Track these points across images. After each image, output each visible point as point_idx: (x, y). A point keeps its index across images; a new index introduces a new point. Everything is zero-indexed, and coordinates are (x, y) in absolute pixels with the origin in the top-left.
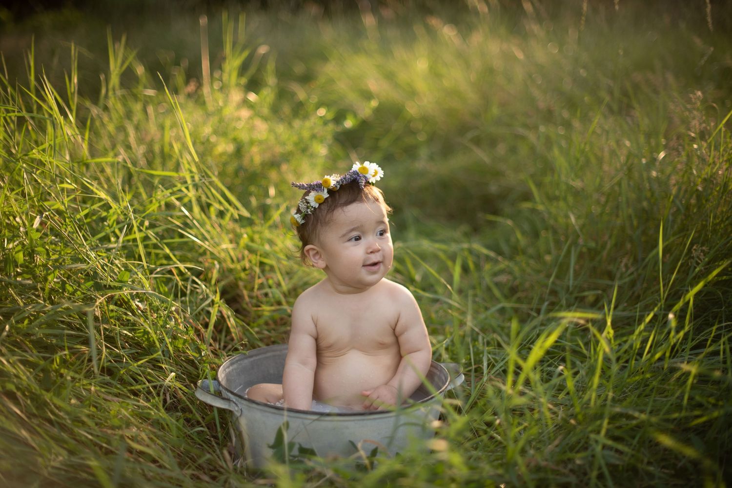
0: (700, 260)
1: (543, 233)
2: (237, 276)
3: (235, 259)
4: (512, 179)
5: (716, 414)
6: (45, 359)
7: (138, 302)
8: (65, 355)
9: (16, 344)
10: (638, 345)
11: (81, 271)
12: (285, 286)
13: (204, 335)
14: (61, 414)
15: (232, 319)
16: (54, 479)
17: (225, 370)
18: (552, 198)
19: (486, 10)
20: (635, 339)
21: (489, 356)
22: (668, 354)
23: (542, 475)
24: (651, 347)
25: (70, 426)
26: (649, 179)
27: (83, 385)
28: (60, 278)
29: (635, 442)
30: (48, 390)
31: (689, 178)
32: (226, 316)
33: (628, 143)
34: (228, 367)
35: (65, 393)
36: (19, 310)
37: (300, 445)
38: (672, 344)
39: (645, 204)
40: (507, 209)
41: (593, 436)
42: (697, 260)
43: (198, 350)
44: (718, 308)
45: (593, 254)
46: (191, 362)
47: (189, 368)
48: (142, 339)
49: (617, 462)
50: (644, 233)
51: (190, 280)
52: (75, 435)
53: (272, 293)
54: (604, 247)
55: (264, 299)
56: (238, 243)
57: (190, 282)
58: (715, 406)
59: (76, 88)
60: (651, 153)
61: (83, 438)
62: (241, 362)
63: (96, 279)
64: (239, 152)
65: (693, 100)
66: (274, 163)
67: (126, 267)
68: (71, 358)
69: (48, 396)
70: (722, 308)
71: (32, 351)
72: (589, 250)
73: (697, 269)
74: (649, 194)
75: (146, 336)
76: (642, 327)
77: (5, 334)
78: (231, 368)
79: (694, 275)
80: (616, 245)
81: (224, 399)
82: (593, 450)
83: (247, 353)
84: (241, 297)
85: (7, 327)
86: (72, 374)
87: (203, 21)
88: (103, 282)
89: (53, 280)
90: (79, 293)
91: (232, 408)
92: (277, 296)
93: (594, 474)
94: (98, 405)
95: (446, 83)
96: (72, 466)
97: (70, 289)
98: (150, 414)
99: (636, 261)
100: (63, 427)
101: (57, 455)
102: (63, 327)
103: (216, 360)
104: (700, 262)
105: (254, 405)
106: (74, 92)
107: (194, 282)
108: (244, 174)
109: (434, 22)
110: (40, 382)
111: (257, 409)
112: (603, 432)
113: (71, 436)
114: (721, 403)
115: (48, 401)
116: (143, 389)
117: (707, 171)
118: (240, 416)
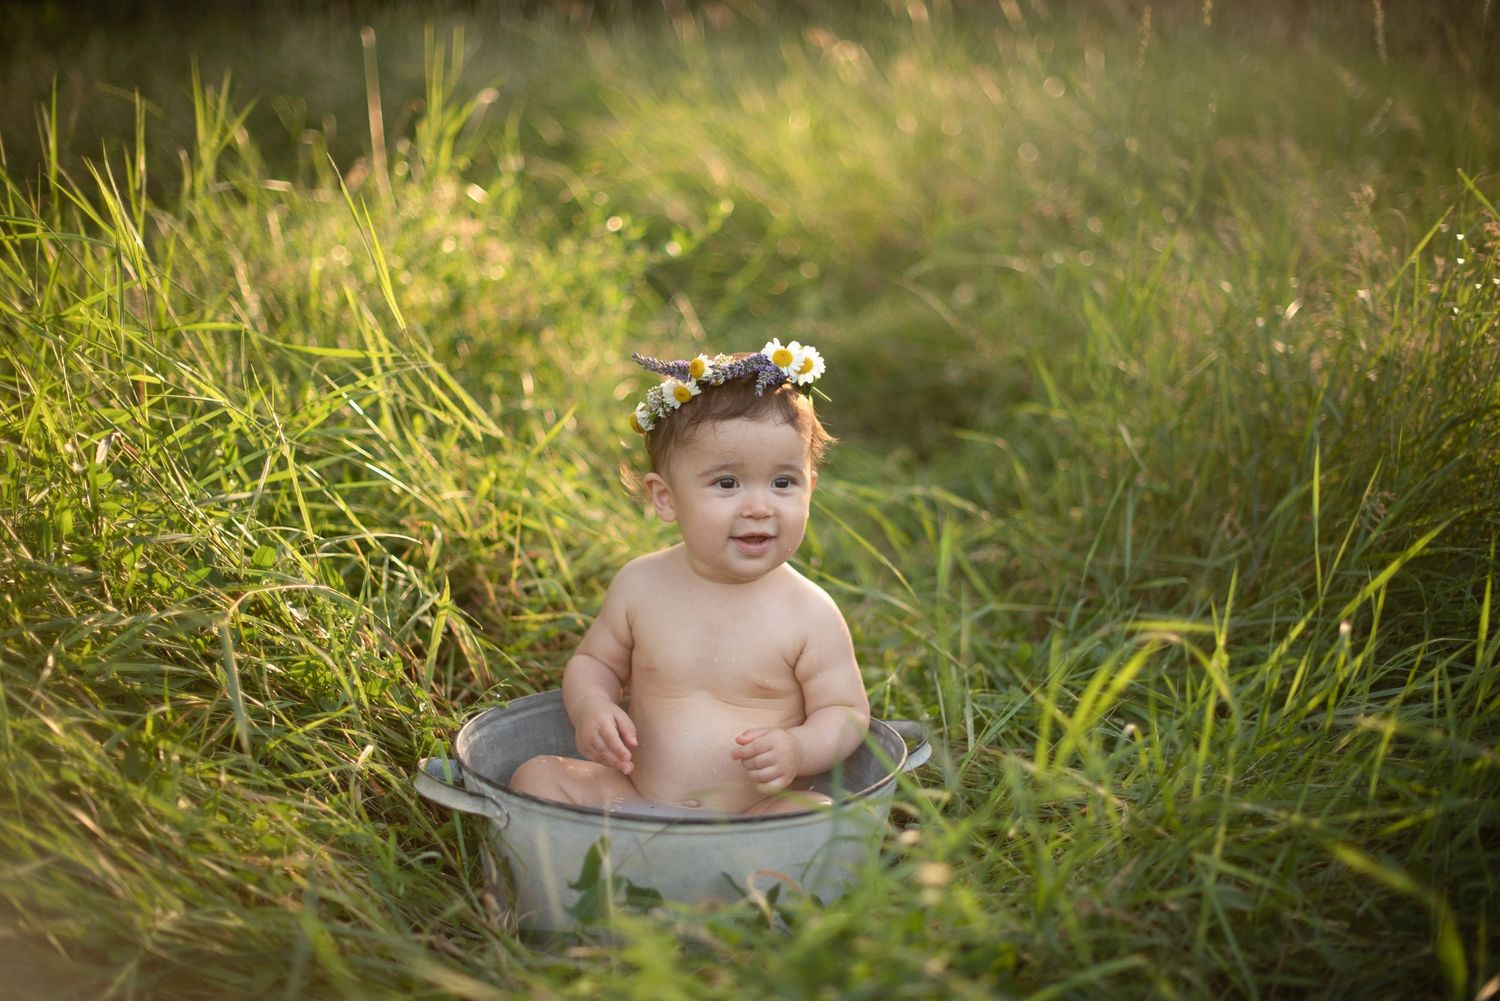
0: (1379, 517)
1: (1061, 465)
2: (475, 554)
3: (468, 521)
4: (989, 356)
5: (1430, 812)
6: (126, 721)
7: (291, 606)
8: (164, 714)
9: (66, 691)
10: (1275, 684)
11: (181, 547)
12: (568, 573)
13: (419, 670)
14: (165, 829)
15: (467, 639)
16: (163, 954)
17: (467, 739)
18: (1081, 396)
19: (924, 14)
20: (1269, 671)
21: (976, 706)
22: (1332, 701)
23: (1102, 933)
24: (1300, 686)
25: (181, 852)
26: (1272, 357)
27: (200, 772)
28: (145, 560)
29: (1275, 868)
30: (136, 782)
31: (1349, 356)
32: (457, 633)
33: (1226, 287)
34: (472, 733)
35: (168, 786)
36: (70, 626)
37: (629, 882)
38: (1341, 679)
39: (1264, 407)
40: (988, 416)
41: (1198, 857)
42: (1373, 517)
43: (410, 701)
44: (1413, 610)
45: (1166, 505)
46: (396, 724)
47: (392, 736)
48: (303, 680)
49: (1243, 907)
50: (1262, 463)
51: (387, 561)
52: (192, 869)
53: (544, 586)
54: (1184, 492)
55: (526, 599)
56: (472, 491)
57: (386, 567)
58: (1425, 797)
59: (144, 181)
60: (1271, 304)
61: (207, 875)
62: (496, 723)
63: (211, 562)
64: (457, 305)
65: (1357, 202)
66: (526, 329)
67: (262, 538)
68: (175, 719)
69: (137, 793)
70: (1422, 610)
71: (96, 706)
72: (1157, 497)
73: (1373, 535)
74: (1268, 387)
75: (310, 675)
76: (1284, 647)
77: (47, 672)
78: (478, 735)
79: (1367, 545)
80: (1209, 489)
81: (472, 794)
82: (1201, 882)
83: (507, 704)
84: (483, 594)
85: (51, 660)
86: (180, 750)
87: (368, 38)
88: (225, 569)
89: (133, 566)
90: (180, 590)
91: (490, 811)
92: (554, 592)
93: (1203, 928)
94: (229, 811)
95: (846, 161)
96: (192, 929)
97: (165, 583)
98: (329, 826)
99: (1247, 519)
100: (167, 853)
101: (166, 908)
102: (150, 658)
103: (446, 720)
104: (1378, 520)
105: (535, 806)
106: (141, 189)
107: (392, 565)
108: (468, 350)
109: (820, 37)
110: (120, 767)
111: (541, 814)
112: (1218, 850)
113: (184, 871)
114: (1435, 792)
115: (139, 802)
116: (317, 777)
117: (1387, 345)
118: (506, 827)
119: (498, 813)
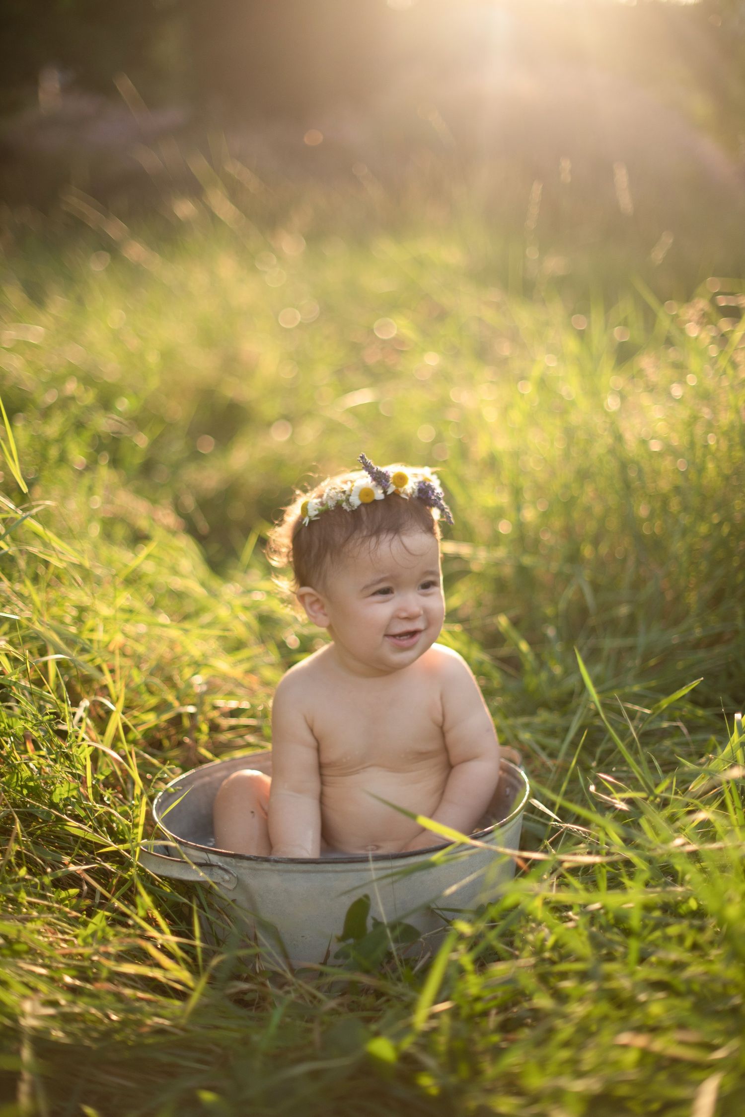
119: (227, 877)
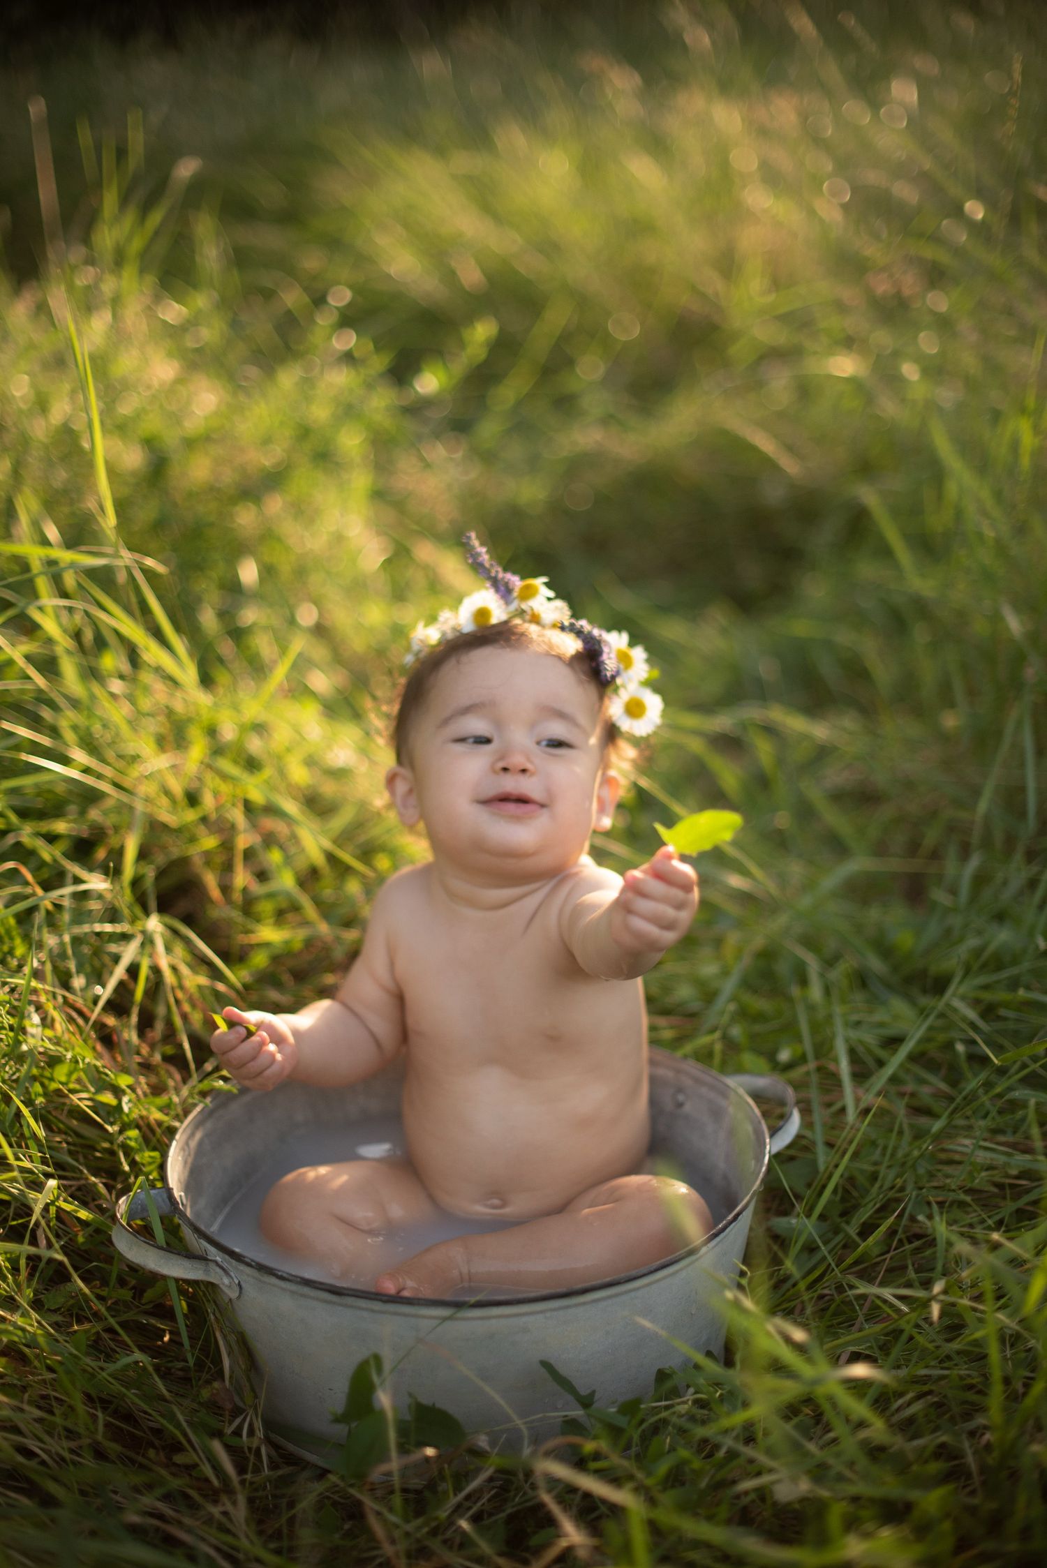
81: (189, 1256)
87: (37, 110)
91: (215, 1276)
105: (273, 1280)
109: (592, 62)
111: (283, 1289)
118: (239, 1297)
119: (226, 1281)
